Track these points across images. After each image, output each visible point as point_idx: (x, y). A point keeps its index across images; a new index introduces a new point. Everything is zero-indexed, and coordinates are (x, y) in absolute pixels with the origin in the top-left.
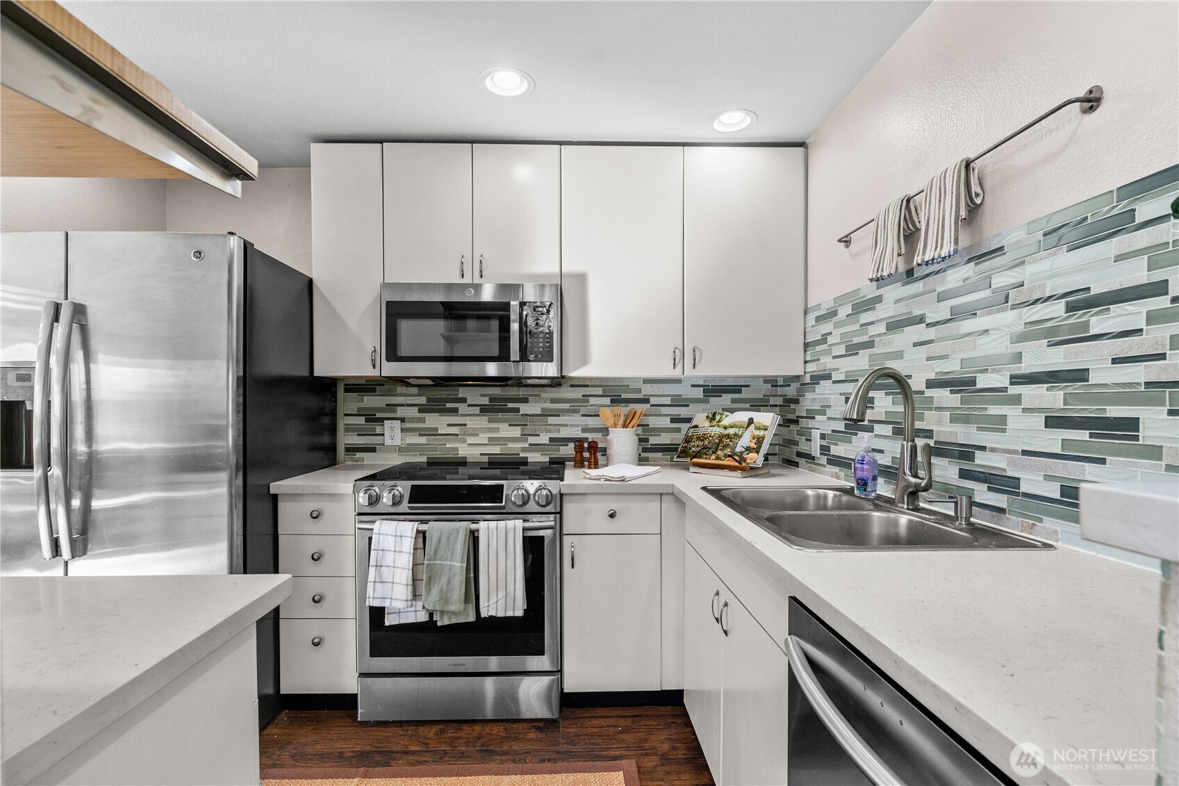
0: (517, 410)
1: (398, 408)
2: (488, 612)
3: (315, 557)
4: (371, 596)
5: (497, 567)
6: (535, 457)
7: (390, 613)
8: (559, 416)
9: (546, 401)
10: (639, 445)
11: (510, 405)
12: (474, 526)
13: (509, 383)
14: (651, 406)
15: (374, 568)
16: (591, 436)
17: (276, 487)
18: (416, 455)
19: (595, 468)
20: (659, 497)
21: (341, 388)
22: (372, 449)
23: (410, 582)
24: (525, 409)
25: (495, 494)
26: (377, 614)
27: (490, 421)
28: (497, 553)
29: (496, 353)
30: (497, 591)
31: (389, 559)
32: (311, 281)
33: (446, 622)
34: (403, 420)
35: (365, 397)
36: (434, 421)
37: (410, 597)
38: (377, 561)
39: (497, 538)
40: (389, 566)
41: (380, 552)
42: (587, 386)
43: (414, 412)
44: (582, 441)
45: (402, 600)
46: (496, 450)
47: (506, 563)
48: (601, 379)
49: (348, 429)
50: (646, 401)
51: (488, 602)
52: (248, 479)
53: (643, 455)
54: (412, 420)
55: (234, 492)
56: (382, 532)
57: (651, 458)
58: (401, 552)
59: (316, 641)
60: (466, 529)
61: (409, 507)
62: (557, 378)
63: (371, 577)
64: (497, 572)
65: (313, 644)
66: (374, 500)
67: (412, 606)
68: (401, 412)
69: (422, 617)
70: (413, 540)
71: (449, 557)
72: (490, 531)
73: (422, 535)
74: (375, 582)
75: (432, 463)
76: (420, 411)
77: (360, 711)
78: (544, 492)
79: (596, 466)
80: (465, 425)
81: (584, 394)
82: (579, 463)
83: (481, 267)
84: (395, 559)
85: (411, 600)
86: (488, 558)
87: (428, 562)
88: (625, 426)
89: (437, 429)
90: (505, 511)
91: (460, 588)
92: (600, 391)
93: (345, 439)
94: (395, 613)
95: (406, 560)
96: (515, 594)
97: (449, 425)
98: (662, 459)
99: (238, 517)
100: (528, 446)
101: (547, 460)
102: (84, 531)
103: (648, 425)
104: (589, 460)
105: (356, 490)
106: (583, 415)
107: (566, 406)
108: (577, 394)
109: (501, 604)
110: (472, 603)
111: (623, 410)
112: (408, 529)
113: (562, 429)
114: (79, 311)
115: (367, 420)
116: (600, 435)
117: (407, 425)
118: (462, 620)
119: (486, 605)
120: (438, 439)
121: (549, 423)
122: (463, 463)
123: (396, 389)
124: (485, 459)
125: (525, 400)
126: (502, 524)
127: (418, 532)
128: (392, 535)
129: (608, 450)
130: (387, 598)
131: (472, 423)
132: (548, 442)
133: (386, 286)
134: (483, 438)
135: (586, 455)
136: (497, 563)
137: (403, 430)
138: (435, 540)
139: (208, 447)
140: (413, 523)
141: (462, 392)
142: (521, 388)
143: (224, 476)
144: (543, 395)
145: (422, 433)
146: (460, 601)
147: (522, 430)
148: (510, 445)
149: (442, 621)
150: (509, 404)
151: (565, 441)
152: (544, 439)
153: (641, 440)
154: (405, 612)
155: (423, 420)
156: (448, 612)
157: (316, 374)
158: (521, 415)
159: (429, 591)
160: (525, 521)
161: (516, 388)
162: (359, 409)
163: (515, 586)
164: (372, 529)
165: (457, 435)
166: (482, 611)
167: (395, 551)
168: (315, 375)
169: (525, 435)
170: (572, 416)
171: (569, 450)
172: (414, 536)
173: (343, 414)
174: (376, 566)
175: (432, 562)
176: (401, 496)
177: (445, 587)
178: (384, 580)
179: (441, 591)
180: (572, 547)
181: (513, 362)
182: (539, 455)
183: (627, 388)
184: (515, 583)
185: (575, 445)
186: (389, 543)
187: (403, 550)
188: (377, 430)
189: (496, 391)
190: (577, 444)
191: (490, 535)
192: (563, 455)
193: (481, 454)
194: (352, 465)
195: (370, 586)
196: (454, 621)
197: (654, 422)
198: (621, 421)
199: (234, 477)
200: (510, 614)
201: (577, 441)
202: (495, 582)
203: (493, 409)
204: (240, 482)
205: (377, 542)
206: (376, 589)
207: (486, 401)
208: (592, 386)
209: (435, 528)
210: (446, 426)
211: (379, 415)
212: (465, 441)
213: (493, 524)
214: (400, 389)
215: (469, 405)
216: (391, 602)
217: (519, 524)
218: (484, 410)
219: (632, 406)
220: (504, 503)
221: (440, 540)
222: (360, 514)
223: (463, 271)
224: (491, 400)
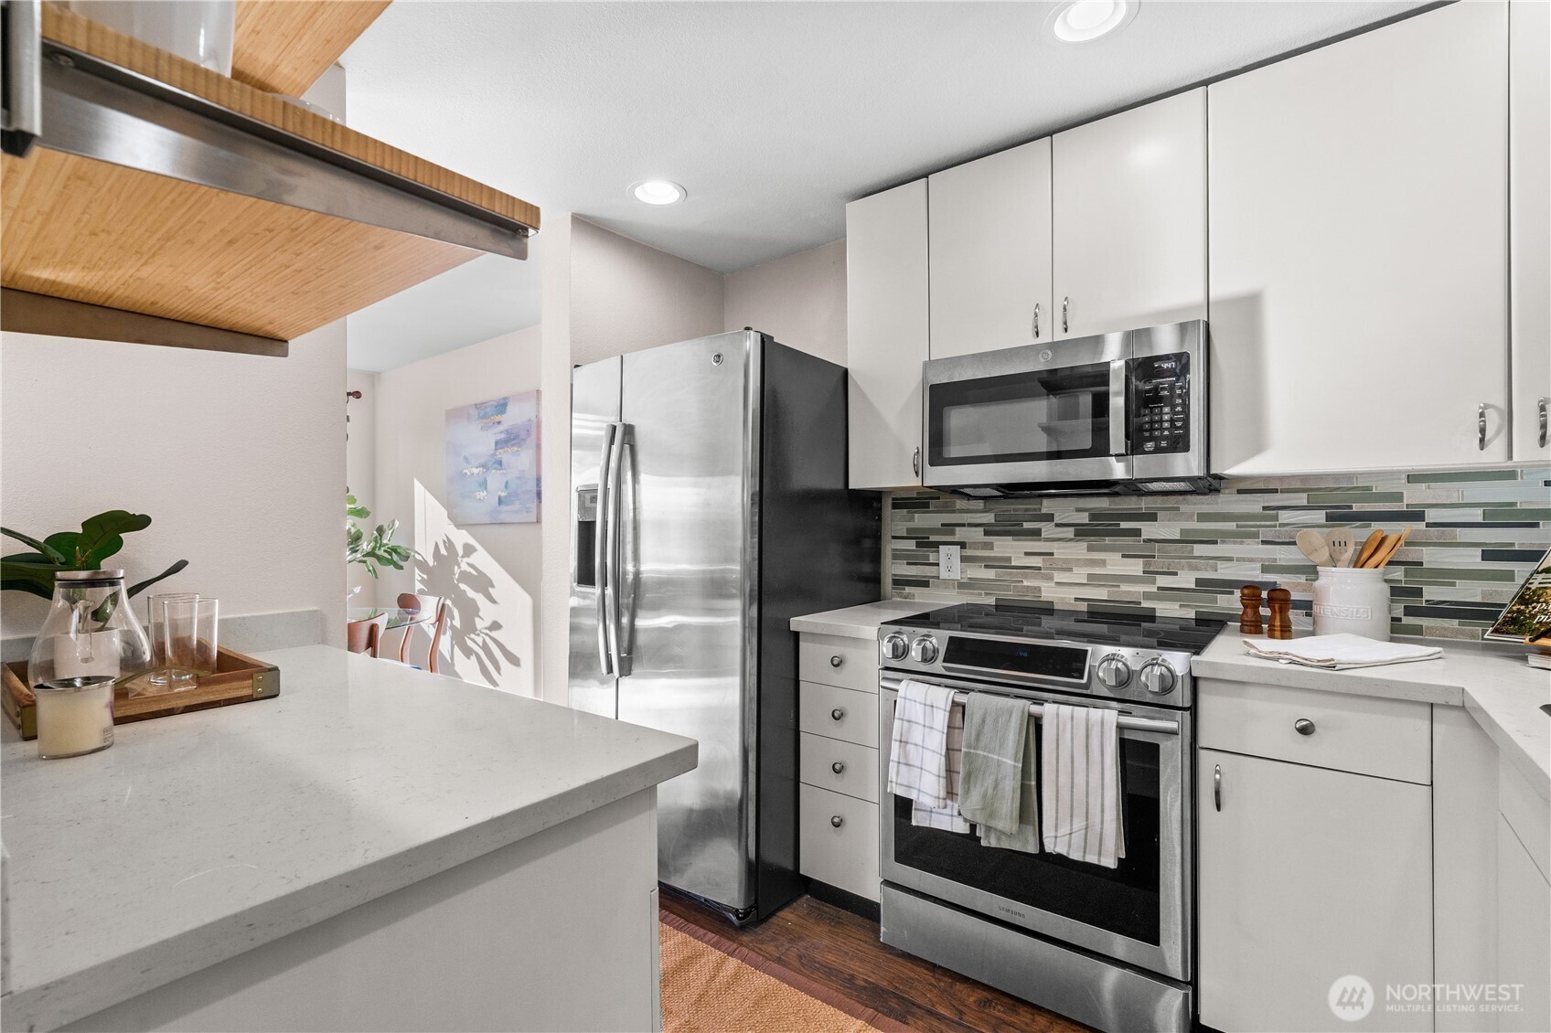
0: (1137, 533)
1: (957, 529)
2: (1055, 847)
3: (836, 715)
4: (894, 780)
5: (1072, 778)
6: (1167, 609)
7: (918, 810)
8: (1216, 542)
9: (1189, 518)
10: (1392, 601)
11: (1124, 525)
12: (1035, 709)
13: (1117, 489)
14: (1428, 525)
15: (898, 743)
16: (1281, 580)
17: (798, 623)
18: (980, 594)
19: (1282, 638)
20: (1428, 710)
21: (887, 503)
22: (924, 583)
23: (943, 773)
24: (1149, 530)
25: (1071, 663)
26: (903, 807)
27: (1090, 549)
28: (1072, 757)
29: (1088, 444)
30: (1072, 816)
31: (917, 735)
32: (846, 372)
33: (994, 844)
34: (963, 545)
35: (916, 515)
36: (1006, 547)
37: (943, 794)
38: (901, 735)
39: (1072, 733)
40: (916, 745)
41: (906, 724)
42: (1275, 491)
43: (978, 534)
44: (1258, 588)
45: (932, 796)
46: (1101, 594)
47: (1087, 776)
48: (1304, 478)
49: (897, 556)
50: (1416, 516)
51: (1056, 830)
52: (763, 611)
53: (1407, 620)
54: (975, 545)
55: (747, 624)
56: (908, 697)
57: (1427, 628)
58: (931, 728)
59: (836, 820)
60: (1023, 712)
61: (945, 667)
62: (1200, 478)
63: (894, 755)
64: (1072, 787)
65: (833, 823)
66: (900, 652)
67: (945, 807)
68: (960, 534)
69: (961, 827)
70: (947, 714)
71: (997, 748)
72: (1060, 719)
73: (958, 709)
74: (899, 763)
75: (1001, 607)
76: (987, 533)
77: (882, 929)
78: (1157, 670)
79: (1286, 632)
80: (1052, 554)
81: (1266, 505)
82: (1252, 626)
83: (1065, 316)
84: (924, 736)
85: (945, 799)
86: (1057, 763)
87: (966, 750)
88: (1358, 563)
89: (1009, 559)
90: (1088, 692)
91: (1013, 798)
92: (1302, 499)
93: (893, 568)
94: (925, 811)
95: (937, 741)
96: (1102, 829)
97: (1026, 554)
98: (1457, 633)
99: (751, 654)
100: (1155, 590)
101: (1193, 615)
102: (630, 651)
103: (1421, 564)
104: (1270, 621)
105: (880, 637)
106: (1264, 542)
107: (1231, 526)
108: (1253, 505)
109: (1077, 839)
110: (1034, 825)
111: (1355, 534)
112: (942, 697)
113: (1220, 565)
114: (629, 430)
115: (918, 545)
116: (1302, 579)
117: (968, 552)
118: (1017, 847)
119: (1053, 834)
120: (1011, 573)
121: (1195, 555)
122: (1048, 610)
123: (954, 503)
124: (1083, 607)
125: (1152, 517)
126: (1080, 711)
127: (954, 704)
128: (920, 703)
129: (1314, 607)
130: (913, 788)
131: (1060, 551)
132: (1193, 586)
133: (928, 365)
134: (1080, 574)
135: (1265, 611)
136: (1072, 773)
137: (964, 559)
138: (977, 719)
139: (723, 571)
140: (948, 690)
141: (1047, 506)
142: (1144, 498)
143: (737, 604)
144: (1183, 508)
145: (989, 564)
146: (1011, 819)
147: (1145, 564)
148: (1125, 587)
149: (989, 841)
150: (1121, 523)
151: (1226, 586)
152: (1186, 580)
153: (1397, 592)
154: (937, 813)
155: (990, 546)
156: (996, 830)
157: (852, 486)
158: (1144, 541)
159: (967, 791)
160: (1122, 712)
161: (1134, 499)
162: (909, 530)
163: (1102, 816)
164: (897, 691)
165: (1039, 568)
166: (1046, 841)
167: (924, 726)
168: (850, 488)
169: (1150, 574)
170: (1241, 543)
171: (1232, 602)
172: (948, 709)
173: (890, 538)
174: (901, 741)
175: (972, 751)
176: (935, 651)
177: (990, 791)
178: (911, 763)
179: (985, 796)
180: (1217, 772)
181: (1116, 455)
182: (1176, 605)
183: (1366, 494)
184: (1102, 811)
185: (1243, 595)
186: (916, 712)
187: (935, 726)
188: (931, 558)
189: (1102, 504)
190: (1246, 591)
191: (1061, 727)
192: (1224, 609)
193: (1077, 599)
194: (901, 603)
195: (893, 767)
196: (1005, 845)
197: (1431, 557)
198: (1350, 552)
199: (747, 608)
200: (1092, 859)
201: (1246, 587)
202: (1069, 803)
203: (1095, 531)
204: (754, 611)
205: (902, 709)
206: (901, 772)
207: (1084, 518)
208: (1283, 491)
209: (978, 701)
210: (1023, 555)
211: (933, 538)
212: (1051, 578)
213: (1066, 710)
214: (960, 503)
215: (1057, 525)
216: (919, 795)
217: (1109, 717)
218: (1082, 532)
219: (1376, 526)
220: (1084, 681)
221: (984, 721)
222: (887, 669)
223: (1037, 327)
224: (1093, 517)
